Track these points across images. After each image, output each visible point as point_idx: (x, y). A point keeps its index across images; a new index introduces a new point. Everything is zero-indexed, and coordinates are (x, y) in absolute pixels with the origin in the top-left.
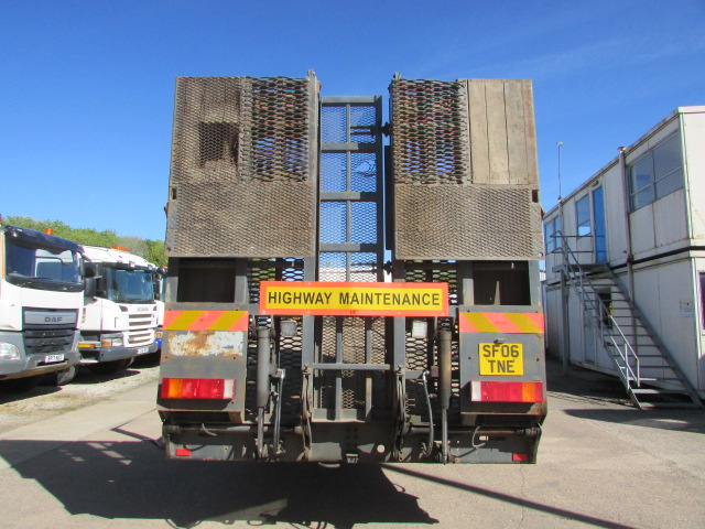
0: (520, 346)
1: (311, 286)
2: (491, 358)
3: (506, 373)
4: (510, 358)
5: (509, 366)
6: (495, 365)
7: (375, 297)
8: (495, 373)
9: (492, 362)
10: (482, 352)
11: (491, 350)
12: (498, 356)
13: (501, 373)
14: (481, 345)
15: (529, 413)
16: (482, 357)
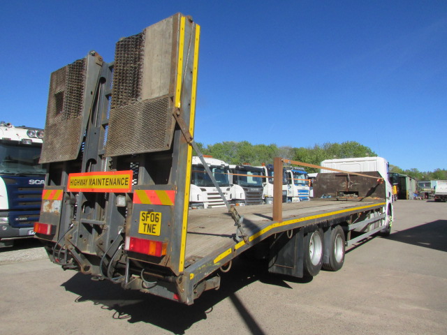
0: (160, 214)
1: (84, 175)
2: (145, 222)
3: (151, 234)
4: (154, 223)
5: (153, 228)
6: (147, 226)
7: (102, 181)
8: (146, 233)
9: (145, 224)
10: (141, 217)
11: (145, 216)
12: (149, 222)
13: (149, 233)
14: (142, 212)
15: (160, 264)
16: (141, 221)
